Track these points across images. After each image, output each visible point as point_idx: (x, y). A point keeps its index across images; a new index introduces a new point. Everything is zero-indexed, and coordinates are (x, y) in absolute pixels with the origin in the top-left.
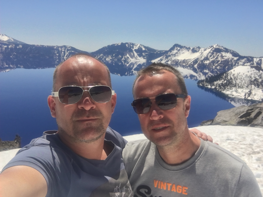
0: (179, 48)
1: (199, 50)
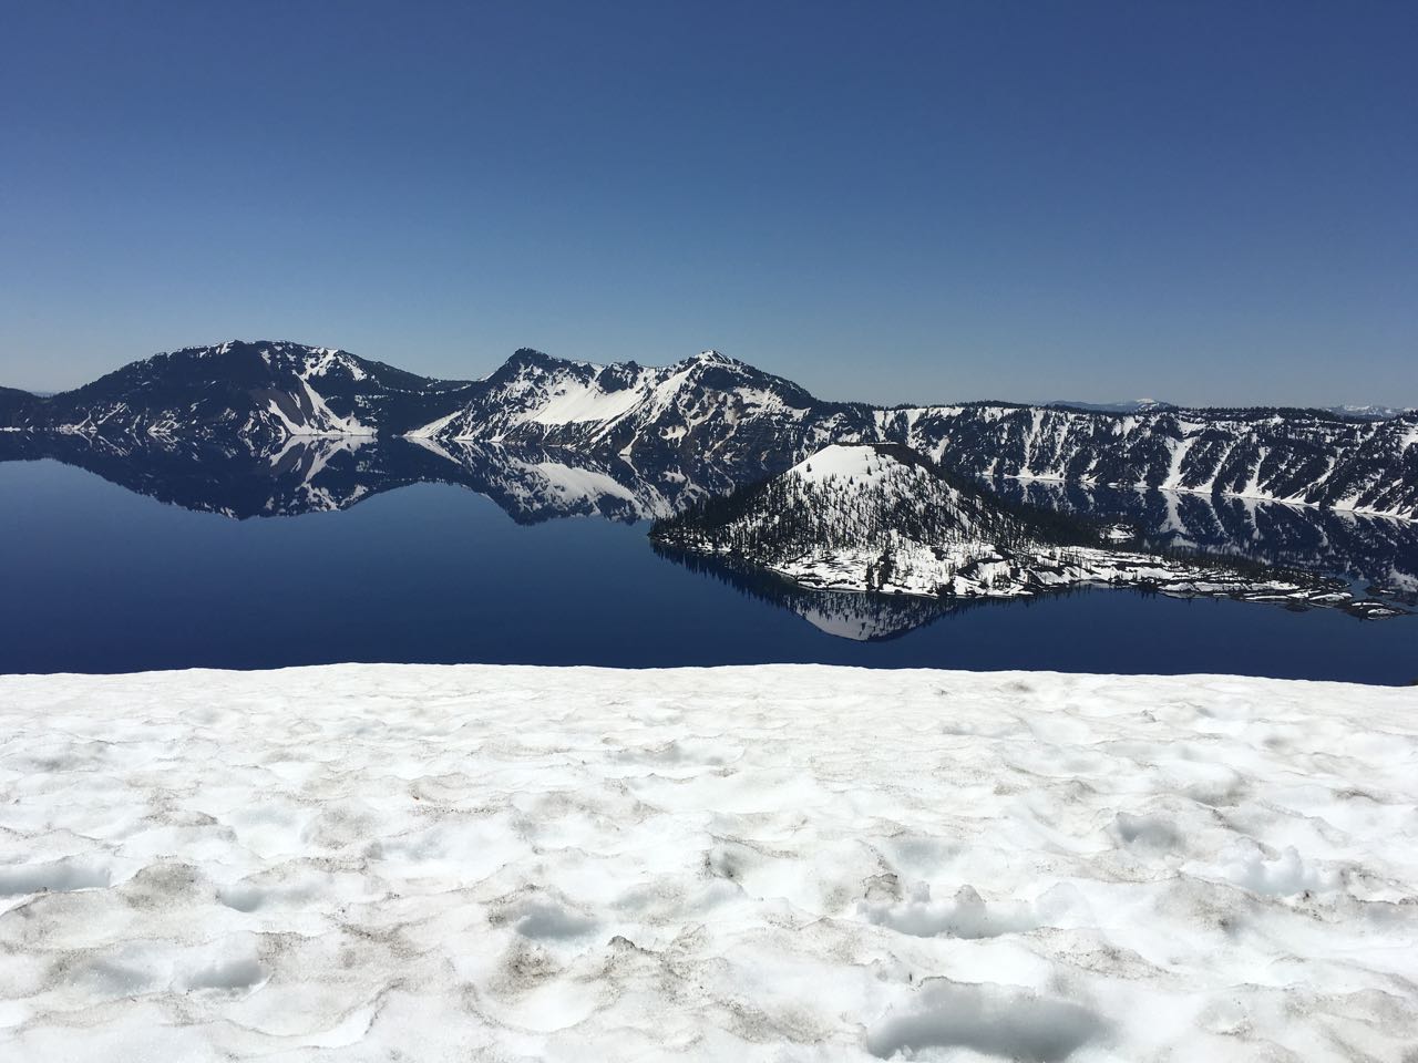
0: (538, 372)
1: (634, 379)
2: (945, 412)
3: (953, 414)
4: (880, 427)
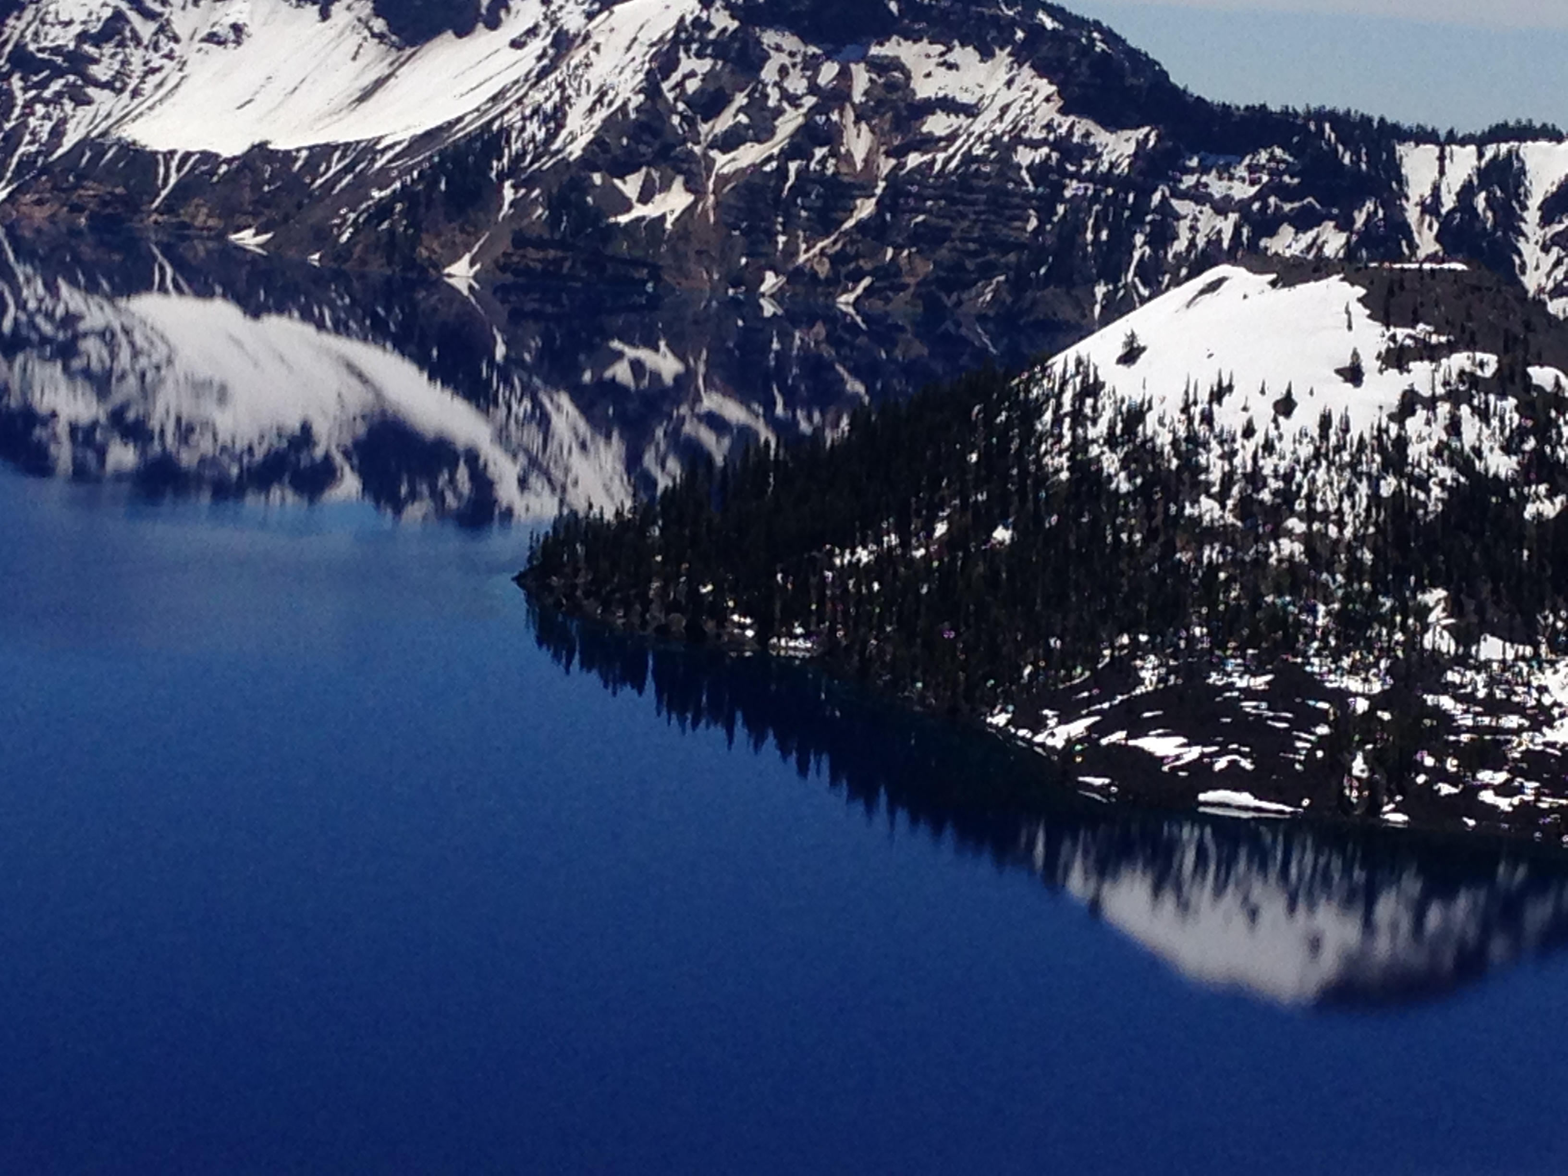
4: (1422, 204)
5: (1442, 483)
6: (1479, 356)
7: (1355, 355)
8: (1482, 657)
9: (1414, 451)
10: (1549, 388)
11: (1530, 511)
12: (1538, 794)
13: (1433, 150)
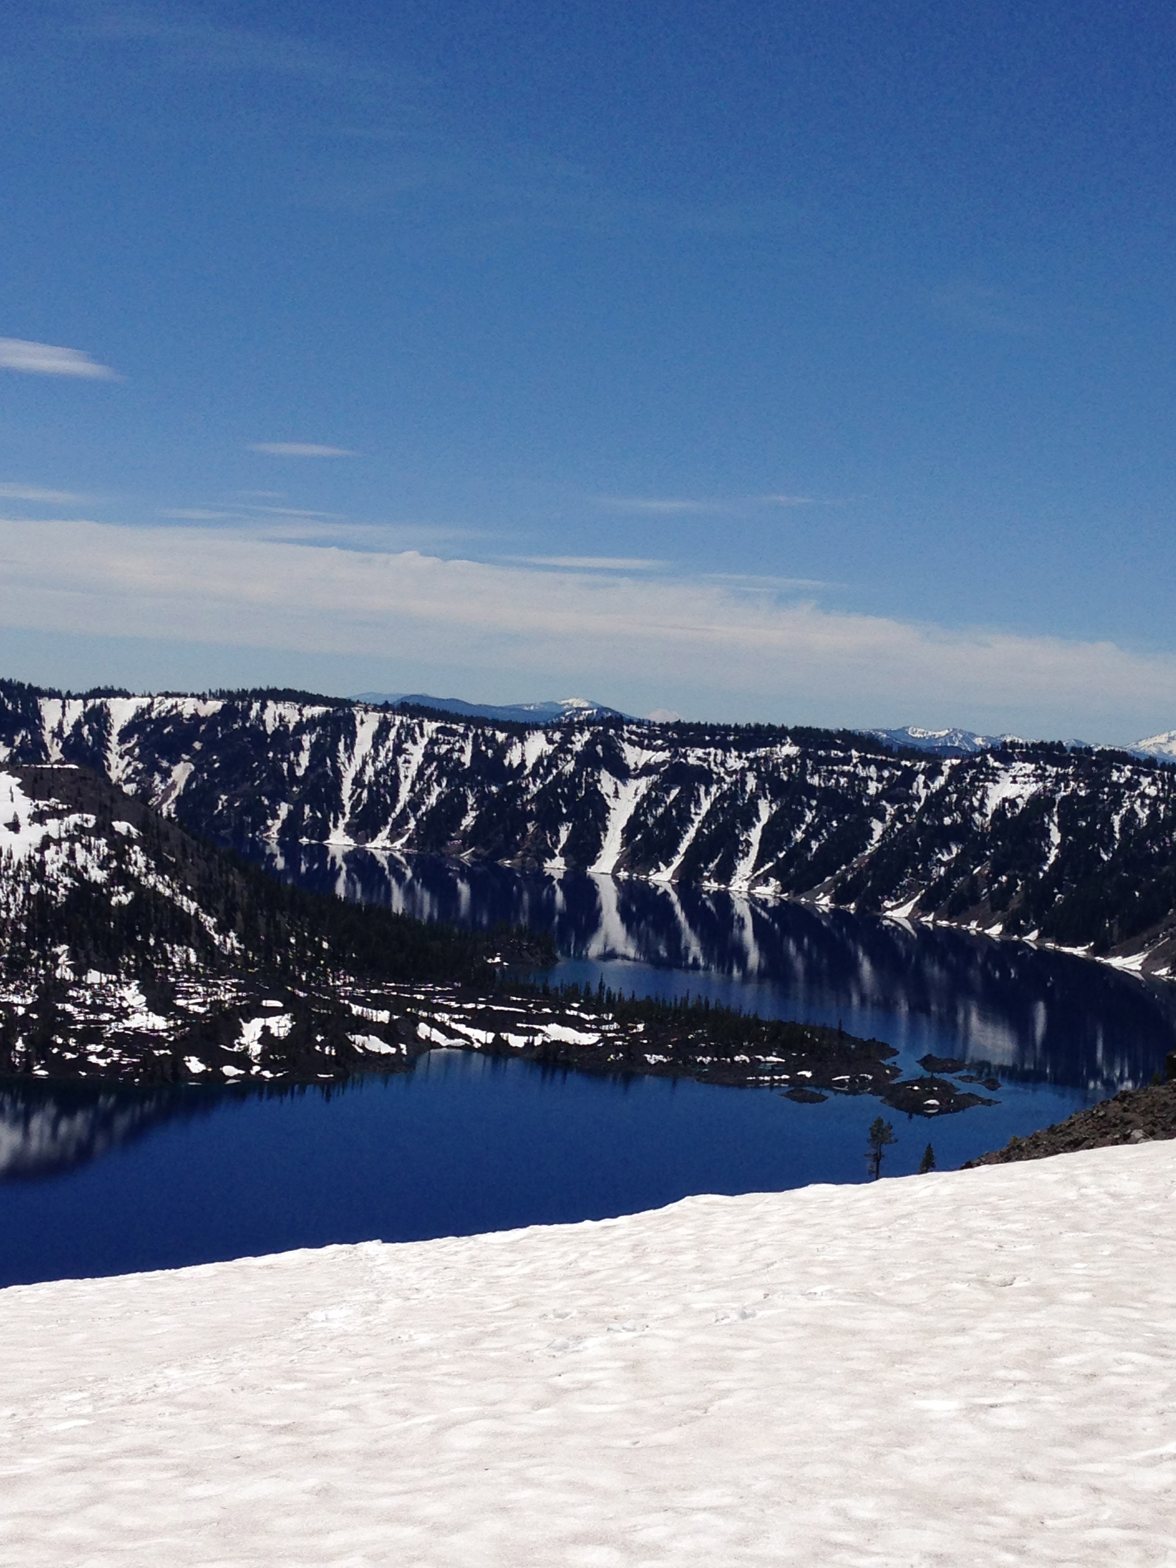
2: (188, 707)
3: (202, 714)
4: (53, 732)
5: (65, 887)
6: (85, 816)
7: (16, 816)
8: (89, 982)
9: (49, 869)
10: (124, 833)
11: (114, 901)
12: (121, 1056)
13: (59, 702)
